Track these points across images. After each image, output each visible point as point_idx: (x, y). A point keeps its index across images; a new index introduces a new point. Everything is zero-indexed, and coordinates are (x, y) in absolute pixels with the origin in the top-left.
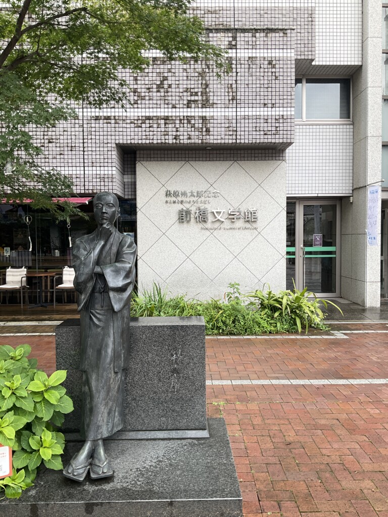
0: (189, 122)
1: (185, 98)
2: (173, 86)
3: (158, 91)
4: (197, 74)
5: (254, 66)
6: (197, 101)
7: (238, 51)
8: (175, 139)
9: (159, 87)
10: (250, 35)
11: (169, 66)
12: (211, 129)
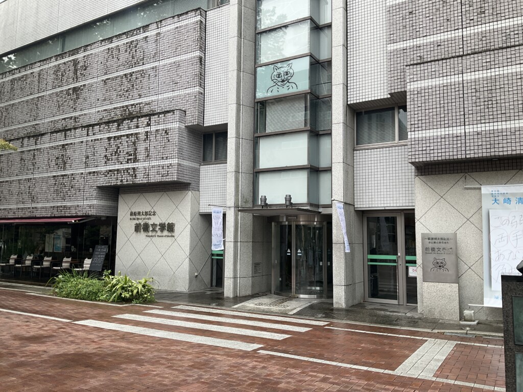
0: (127, 172)
1: (126, 158)
2: (122, 151)
3: (115, 155)
4: (132, 143)
5: (158, 135)
6: (131, 159)
7: (152, 127)
8: (121, 182)
9: (116, 152)
10: (157, 116)
11: (120, 141)
12: (137, 175)
